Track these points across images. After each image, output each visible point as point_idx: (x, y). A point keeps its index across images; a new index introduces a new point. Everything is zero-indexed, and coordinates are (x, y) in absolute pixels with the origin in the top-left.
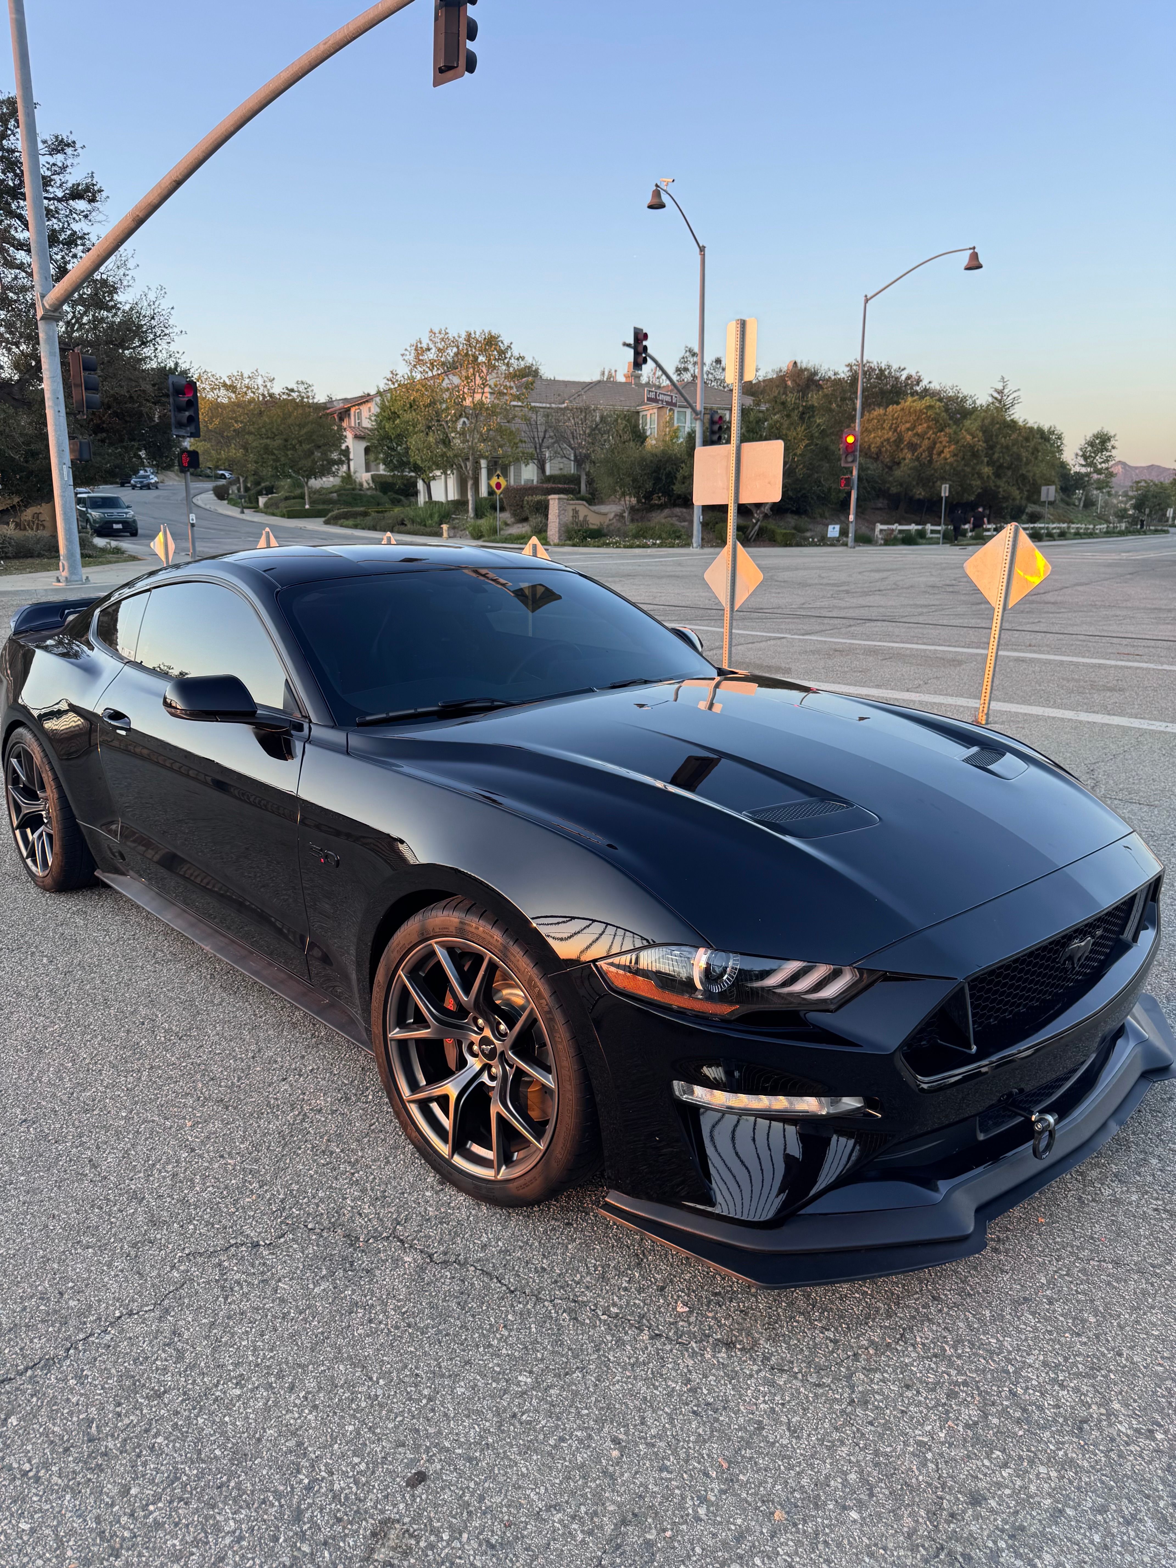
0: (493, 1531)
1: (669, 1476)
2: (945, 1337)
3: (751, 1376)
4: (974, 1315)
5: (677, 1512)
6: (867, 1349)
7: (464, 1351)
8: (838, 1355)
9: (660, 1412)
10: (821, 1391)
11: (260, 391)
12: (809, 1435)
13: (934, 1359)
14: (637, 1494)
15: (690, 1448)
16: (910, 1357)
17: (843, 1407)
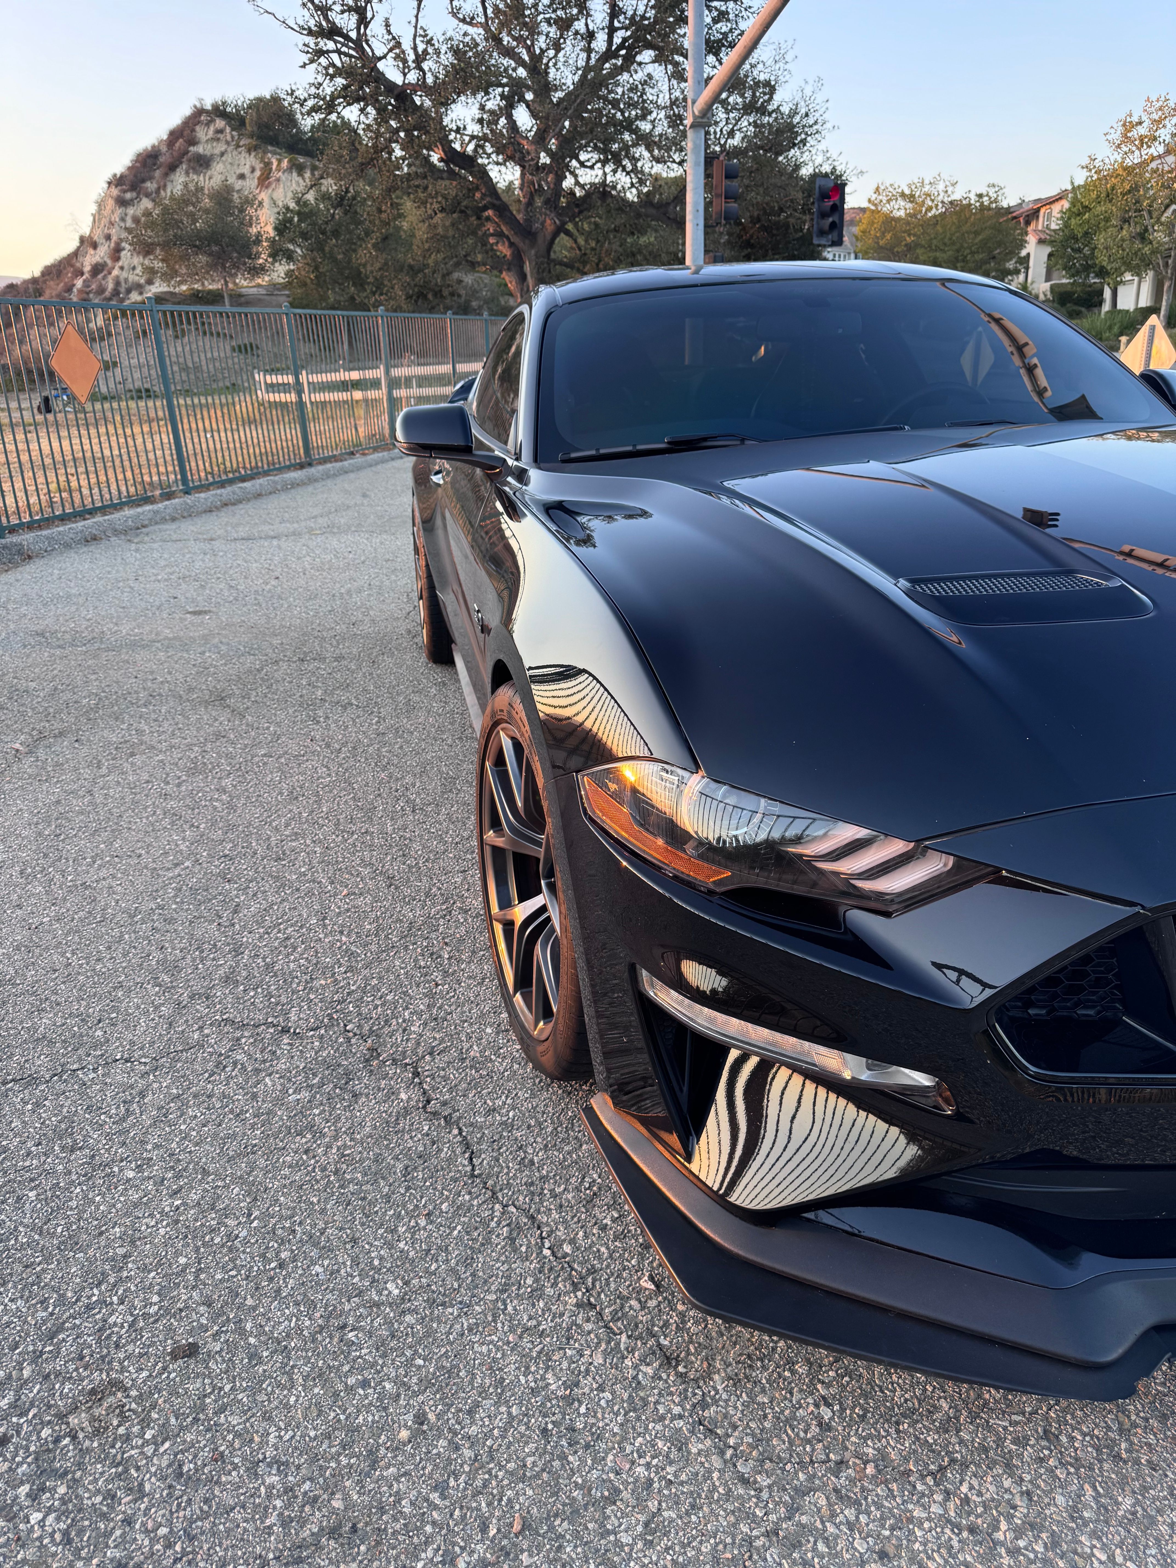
0: (195, 1456)
1: (437, 1501)
2: (1014, 1507)
3: (662, 1418)
4: (1097, 1496)
5: (403, 1557)
6: (866, 1463)
7: (363, 1224)
8: (813, 1450)
9: (503, 1409)
10: (741, 1491)
11: (940, 198)
12: (667, 1549)
13: (965, 1534)
14: (381, 1502)
15: (496, 1477)
16: (925, 1508)
17: (755, 1533)
